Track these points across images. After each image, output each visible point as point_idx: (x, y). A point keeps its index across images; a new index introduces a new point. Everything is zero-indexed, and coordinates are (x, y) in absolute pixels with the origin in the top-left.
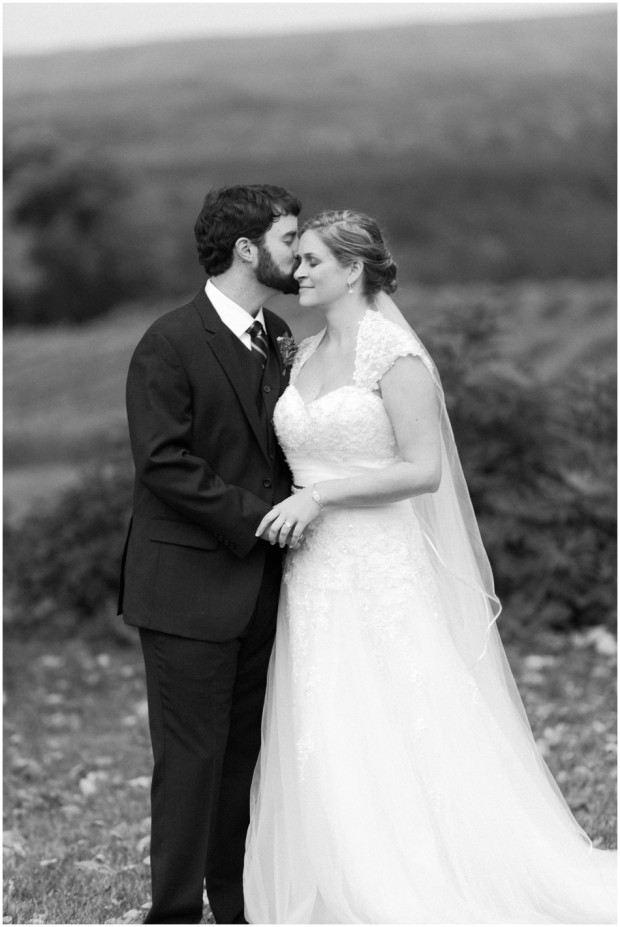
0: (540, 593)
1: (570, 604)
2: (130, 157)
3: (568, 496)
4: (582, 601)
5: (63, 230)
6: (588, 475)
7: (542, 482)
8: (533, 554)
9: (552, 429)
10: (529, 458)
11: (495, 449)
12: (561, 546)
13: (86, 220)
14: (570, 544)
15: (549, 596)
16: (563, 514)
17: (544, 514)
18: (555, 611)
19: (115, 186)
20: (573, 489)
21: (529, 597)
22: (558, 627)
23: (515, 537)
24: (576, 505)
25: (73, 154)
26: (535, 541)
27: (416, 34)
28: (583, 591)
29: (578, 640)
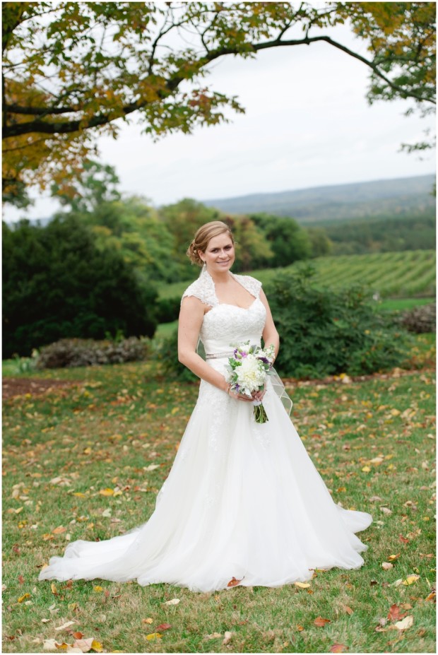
0: (326, 362)
1: (336, 365)
2: (299, 221)
3: (335, 329)
4: (340, 364)
5: (280, 241)
6: (342, 321)
7: (328, 324)
8: (324, 349)
9: (333, 306)
10: (324, 316)
11: (312, 313)
12: (332, 346)
13: (286, 238)
14: (335, 346)
15: (330, 363)
16: (333, 335)
17: (326, 335)
18: (331, 368)
19: (293, 228)
20: (337, 327)
21: (322, 364)
22: (332, 374)
23: (318, 343)
24: (338, 332)
25: (281, 220)
26: (324, 344)
27: (381, 183)
28: (340, 361)
29: (337, 378)
